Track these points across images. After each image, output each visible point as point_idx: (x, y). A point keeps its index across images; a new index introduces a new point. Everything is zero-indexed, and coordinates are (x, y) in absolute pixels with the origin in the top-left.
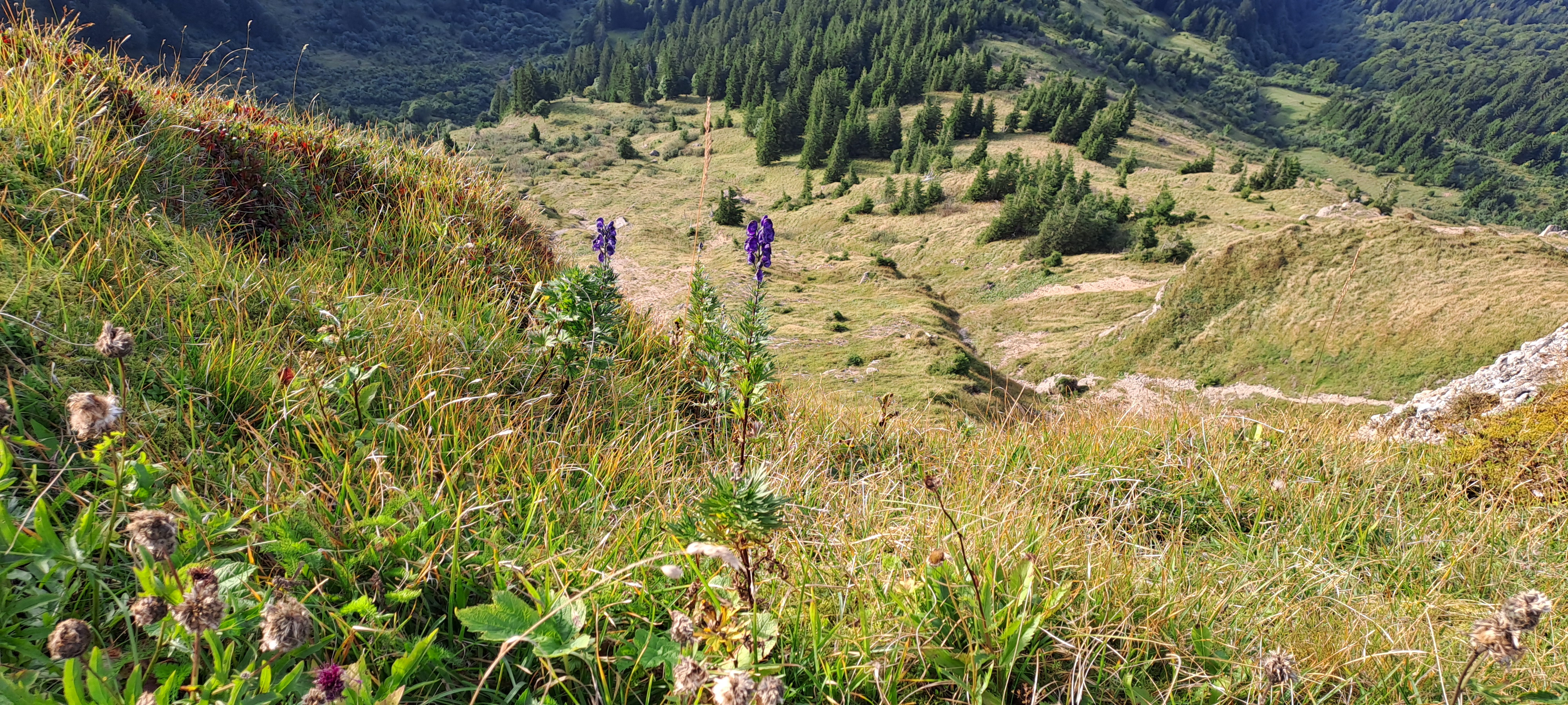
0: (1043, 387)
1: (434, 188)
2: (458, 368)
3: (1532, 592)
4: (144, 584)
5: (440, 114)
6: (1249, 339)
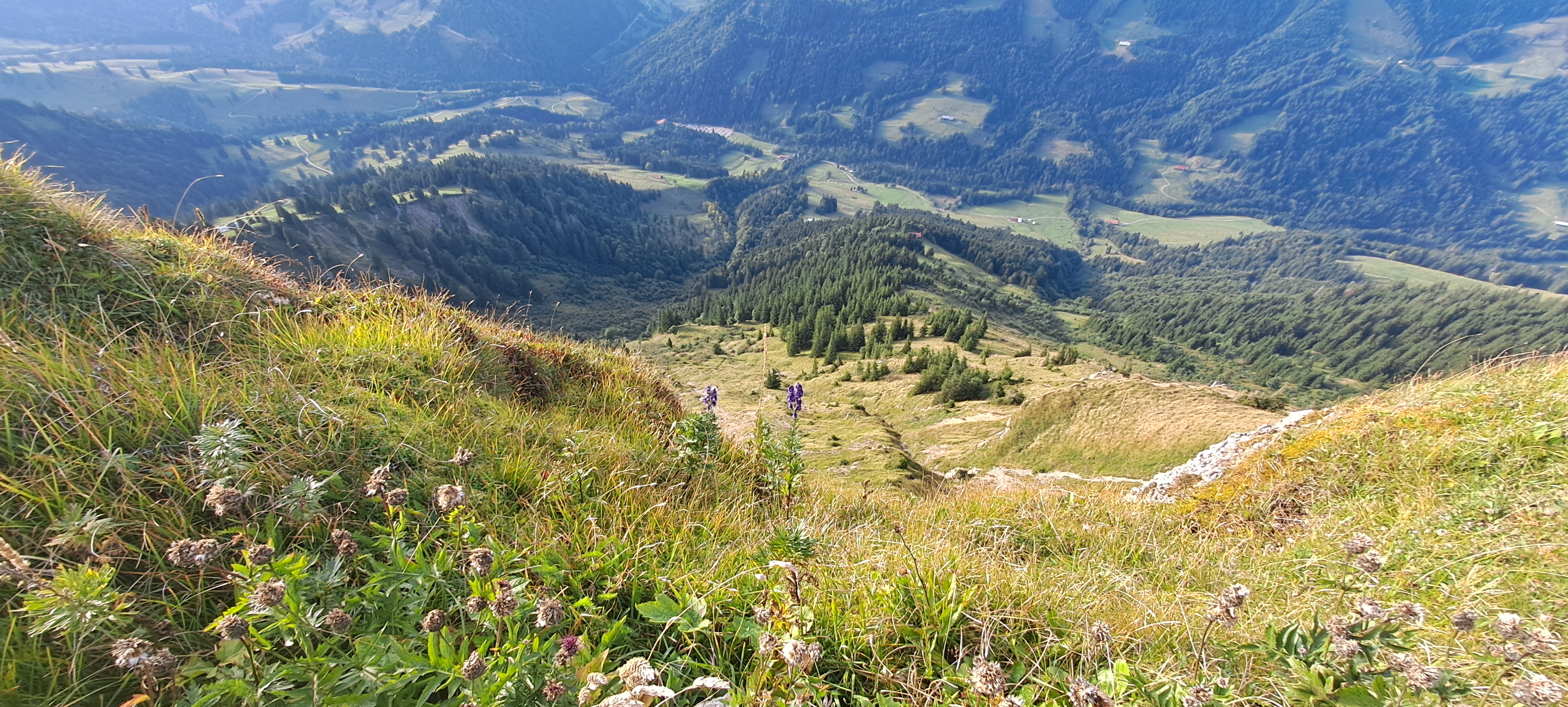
0: (948, 475)
1: (620, 374)
2: (631, 469)
3: (1237, 585)
4: (474, 589)
5: (621, 334)
6: (1059, 446)
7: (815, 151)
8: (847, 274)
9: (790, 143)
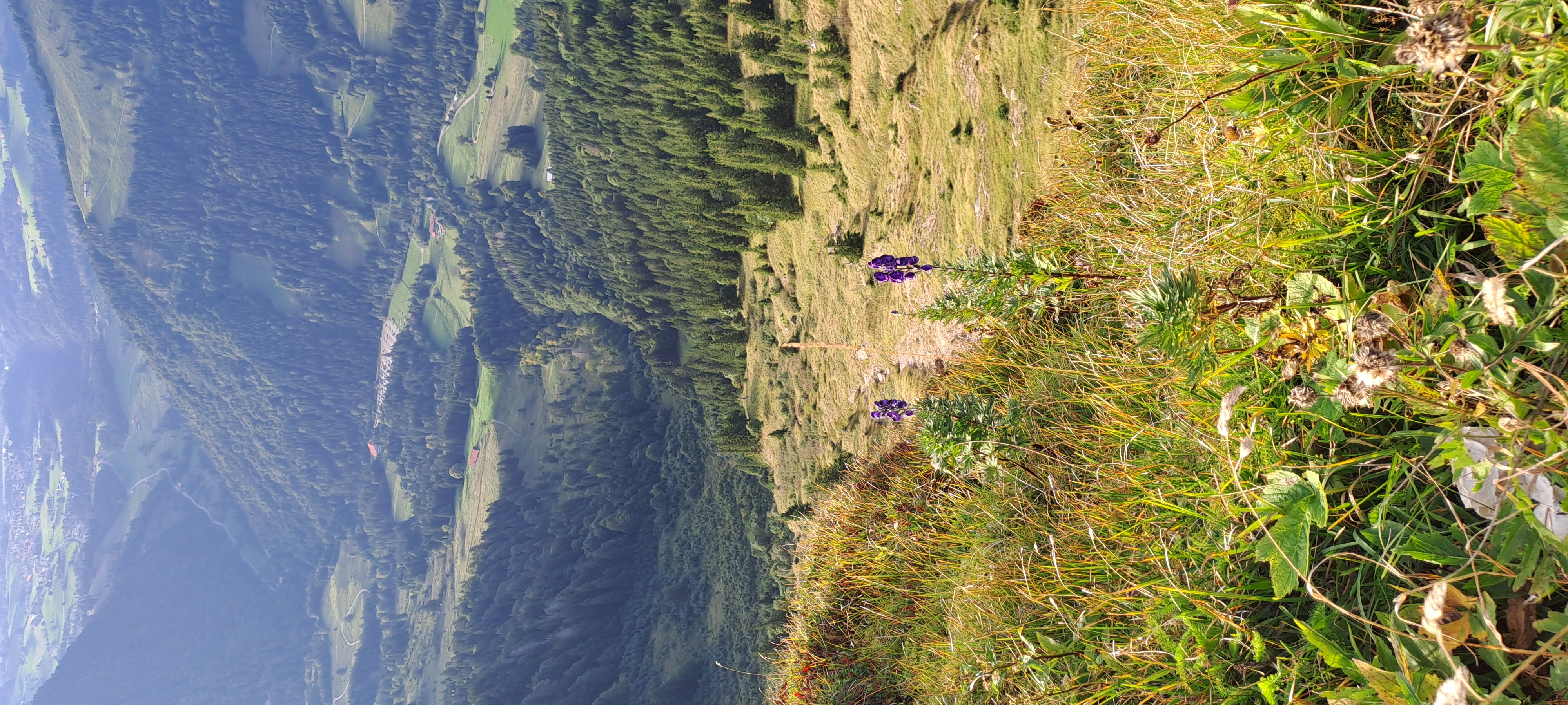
1: (842, 555)
7: (420, 166)
8: (650, 107)
9: (407, 213)
